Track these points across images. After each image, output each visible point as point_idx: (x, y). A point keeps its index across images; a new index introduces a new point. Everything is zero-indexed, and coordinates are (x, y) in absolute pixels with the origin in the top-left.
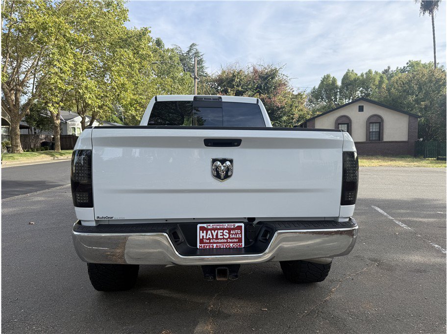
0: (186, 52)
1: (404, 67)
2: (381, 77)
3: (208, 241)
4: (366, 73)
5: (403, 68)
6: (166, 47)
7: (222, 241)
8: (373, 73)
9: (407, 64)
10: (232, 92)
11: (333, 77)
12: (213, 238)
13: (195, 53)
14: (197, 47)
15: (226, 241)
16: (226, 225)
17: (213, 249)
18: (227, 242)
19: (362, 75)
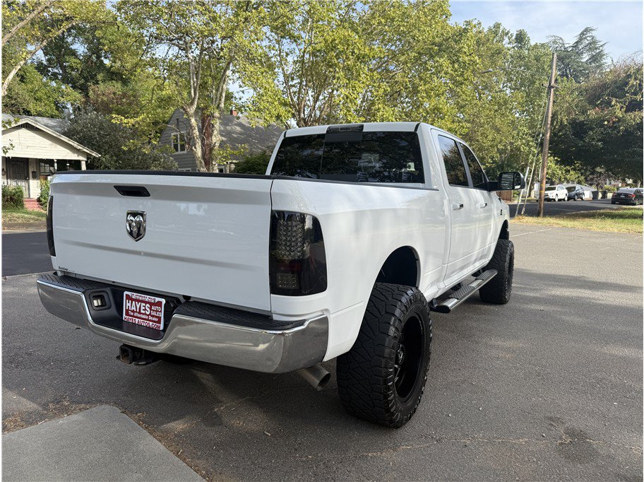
0: (571, 45)
3: (132, 314)
6: (532, 43)
7: (144, 317)
12: (136, 312)
13: (590, 44)
14: (593, 33)
15: (147, 317)
16: (147, 298)
17: (135, 324)
18: (148, 320)
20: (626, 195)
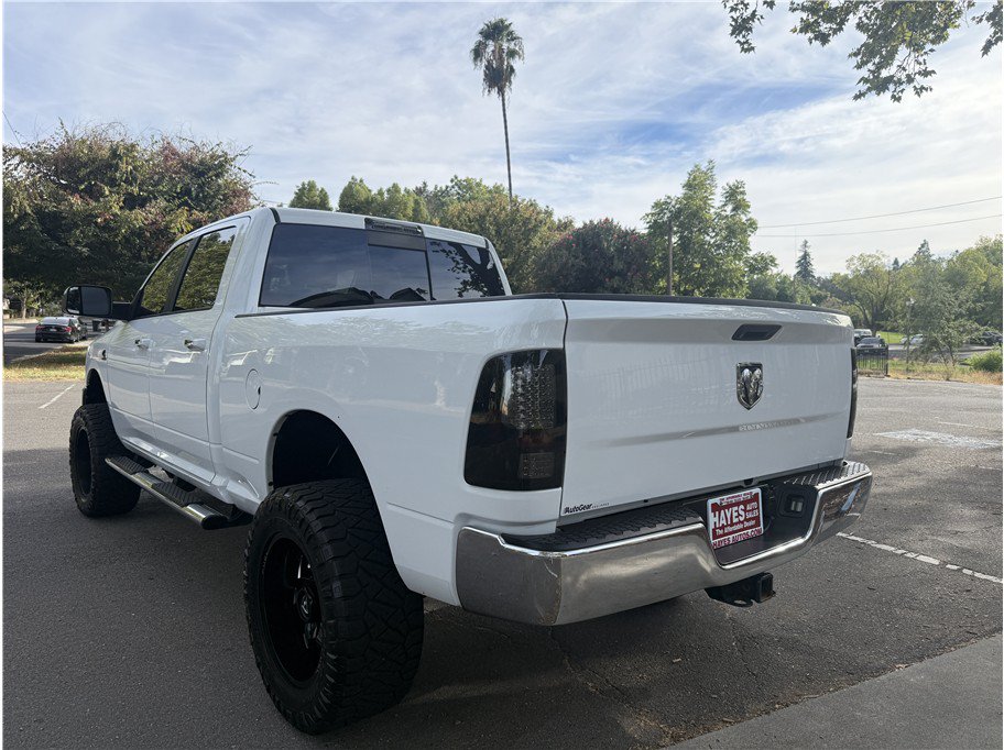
1: (447, 187)
2: (416, 202)
3: (722, 532)
4: (389, 191)
5: (444, 188)
7: (738, 527)
8: (402, 192)
9: (452, 181)
10: (115, 197)
11: (323, 190)
12: (728, 525)
15: (741, 526)
16: (739, 496)
17: (729, 546)
18: (745, 529)
19: (380, 193)
20: (59, 328)
